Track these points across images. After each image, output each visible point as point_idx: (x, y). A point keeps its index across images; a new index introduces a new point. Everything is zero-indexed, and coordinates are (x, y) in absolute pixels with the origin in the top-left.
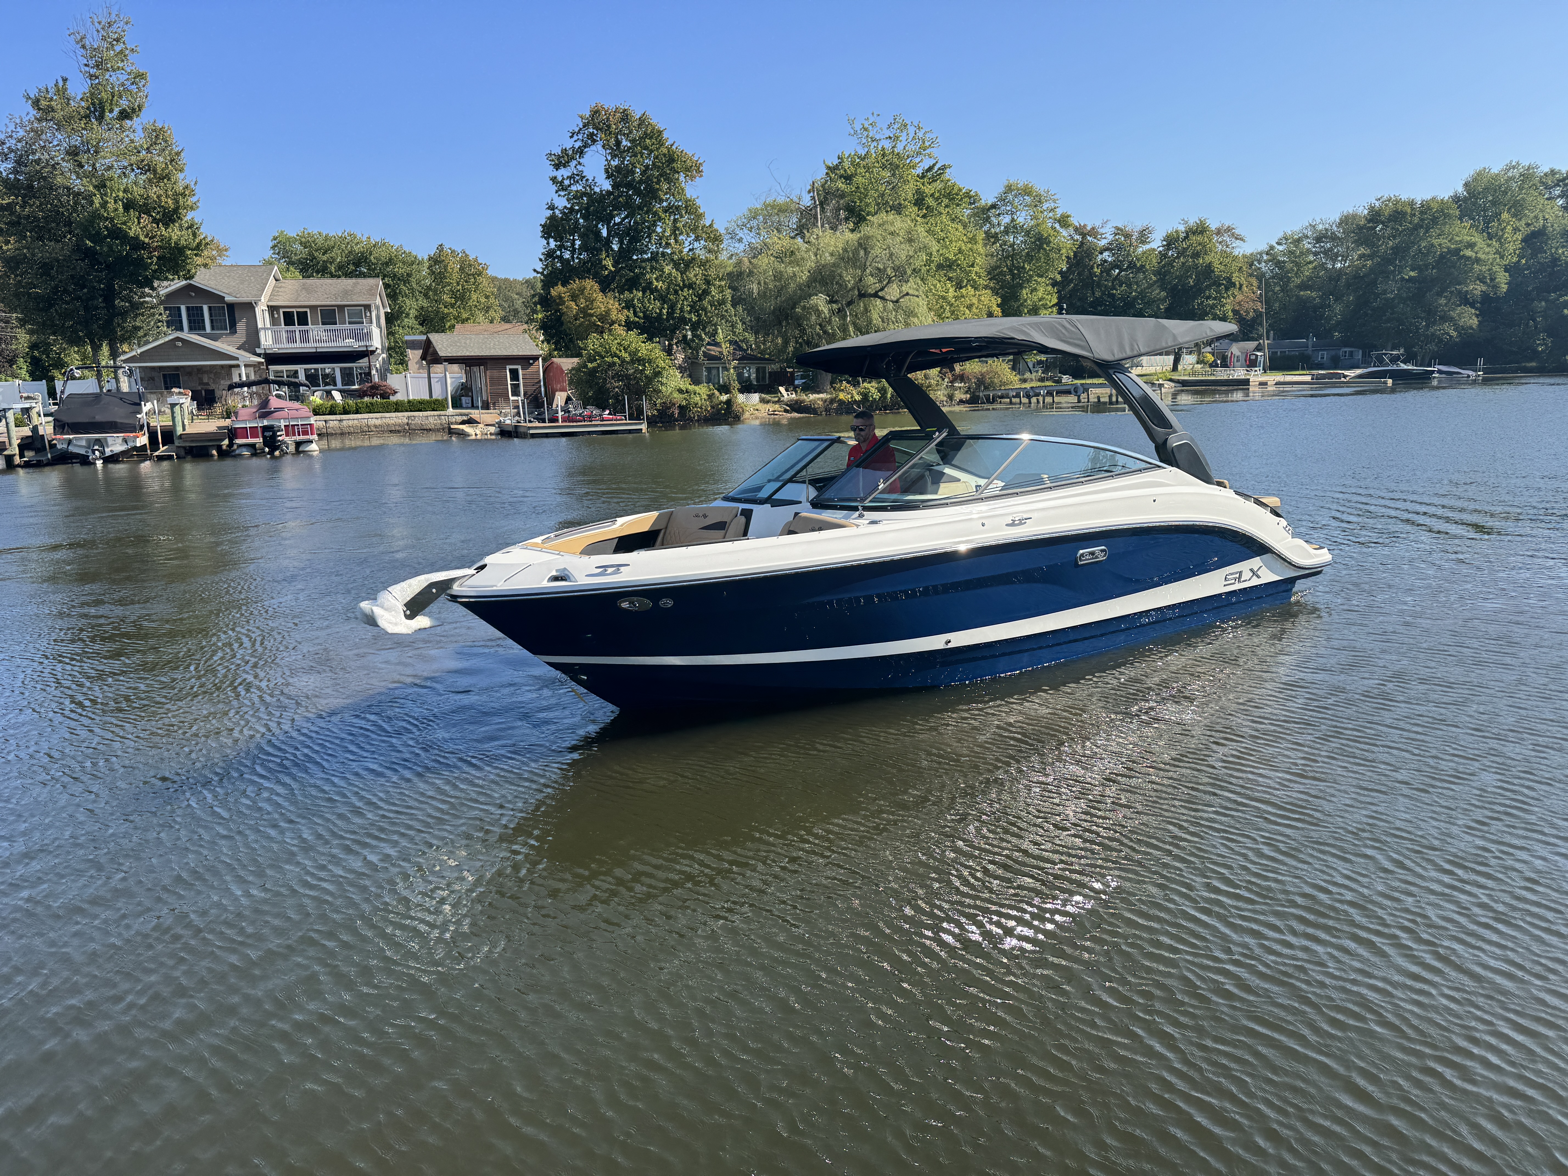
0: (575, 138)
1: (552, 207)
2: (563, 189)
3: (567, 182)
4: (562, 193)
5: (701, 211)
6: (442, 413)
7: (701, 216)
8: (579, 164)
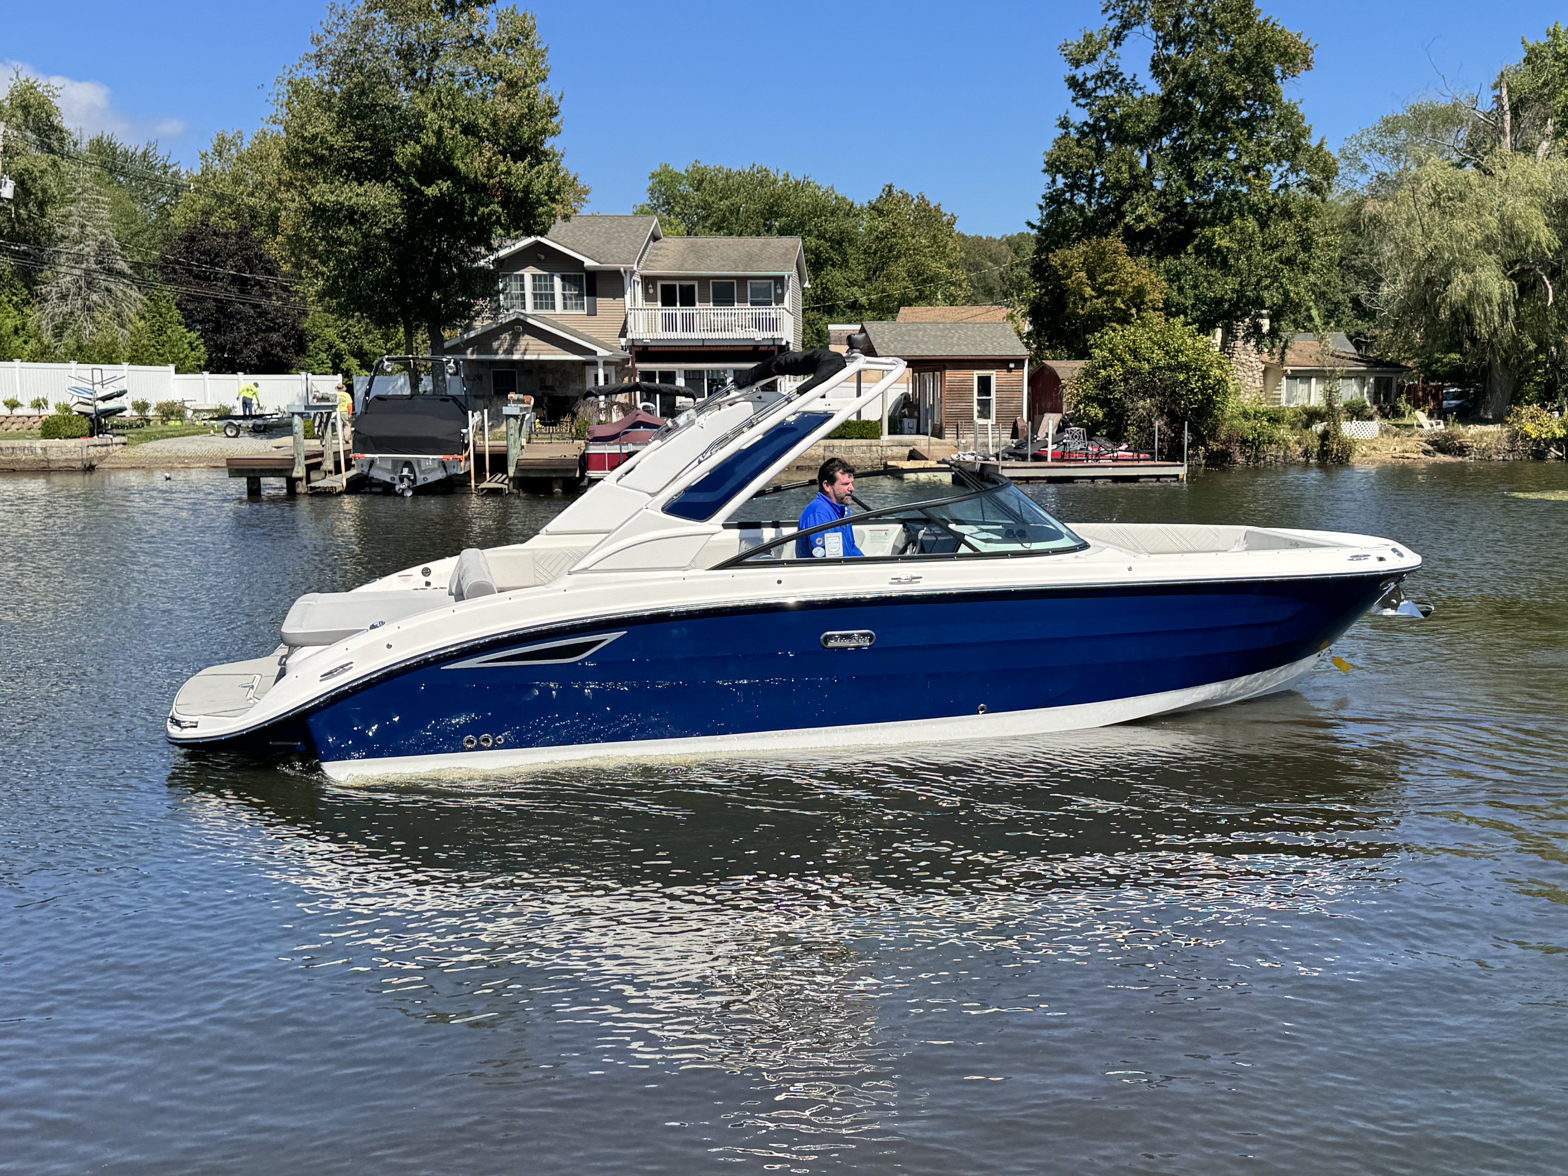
0: (1111, 13)
1: (1064, 124)
2: (1084, 96)
3: (1090, 85)
4: (1082, 101)
5: (1305, 124)
6: (874, 442)
7: (1304, 133)
8: (1112, 55)
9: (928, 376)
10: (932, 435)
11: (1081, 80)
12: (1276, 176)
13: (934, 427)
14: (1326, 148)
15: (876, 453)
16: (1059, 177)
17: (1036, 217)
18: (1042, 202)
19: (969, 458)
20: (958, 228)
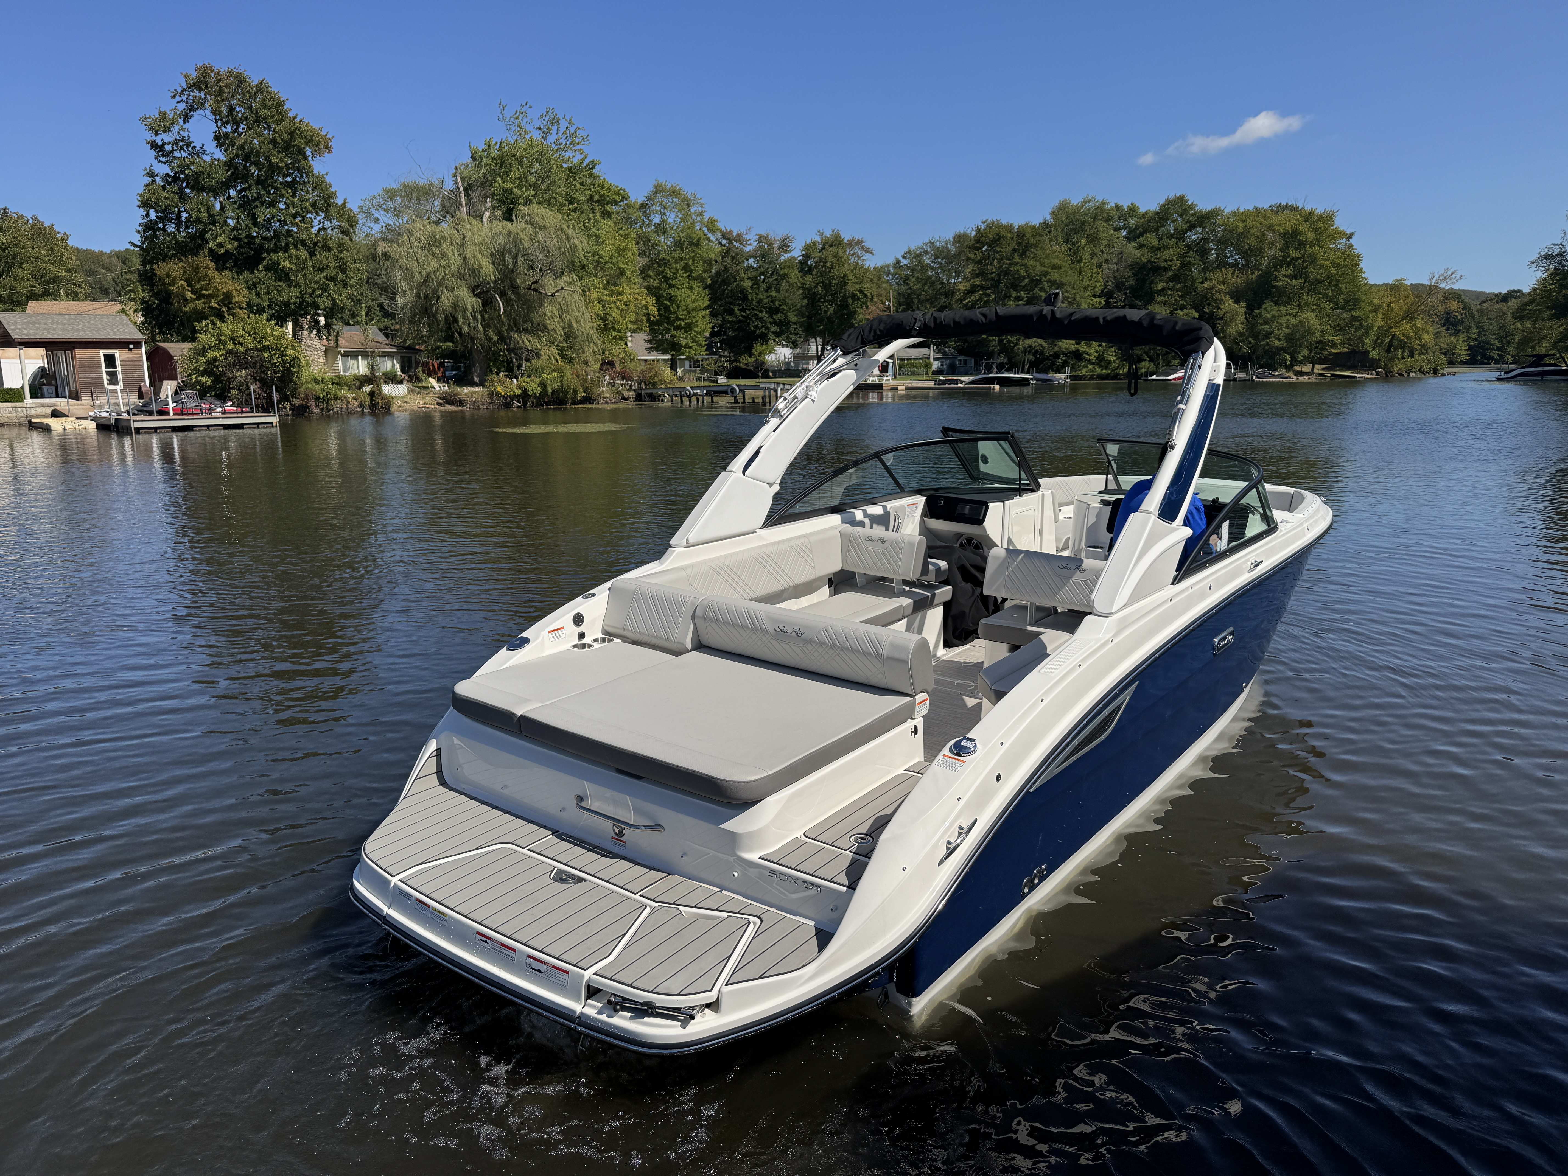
0: (178, 99)
1: (151, 174)
2: (163, 155)
3: (168, 148)
4: (163, 159)
5: (333, 190)
6: (18, 404)
7: (333, 195)
8: (182, 129)
9: (61, 354)
10: (70, 398)
11: (160, 143)
12: (316, 222)
13: (71, 392)
14: (348, 206)
15: (21, 413)
16: (152, 211)
17: (137, 239)
18: (140, 229)
19: (104, 415)
20: (70, 242)
